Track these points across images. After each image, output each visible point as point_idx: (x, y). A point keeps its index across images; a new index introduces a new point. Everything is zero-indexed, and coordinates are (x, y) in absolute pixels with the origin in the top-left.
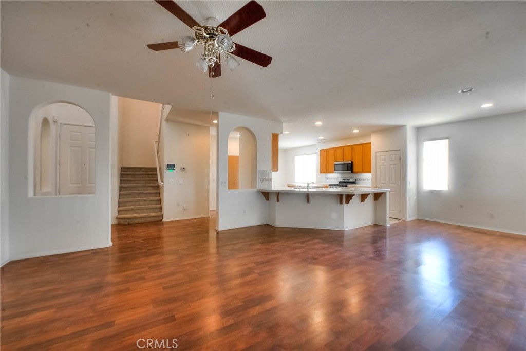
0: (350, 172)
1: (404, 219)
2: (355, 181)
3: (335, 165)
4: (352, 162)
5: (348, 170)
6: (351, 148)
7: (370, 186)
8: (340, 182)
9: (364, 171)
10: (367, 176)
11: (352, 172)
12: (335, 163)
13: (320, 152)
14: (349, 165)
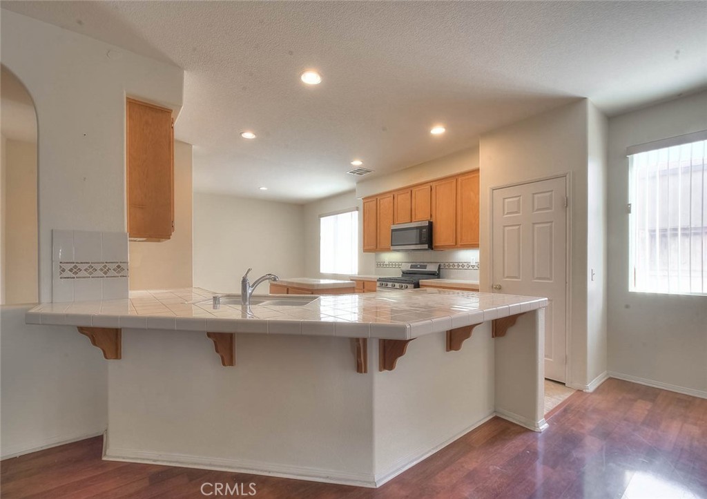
0: (426, 246)
1: (577, 385)
2: (439, 268)
3: (393, 230)
4: (431, 224)
5: (421, 243)
6: (428, 187)
7: (477, 282)
8: (405, 273)
9: (459, 243)
10: (470, 256)
11: (431, 247)
12: (394, 227)
13: (364, 203)
14: (424, 230)
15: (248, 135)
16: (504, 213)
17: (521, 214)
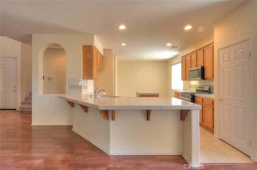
2: (209, 89)
4: (203, 67)
6: (202, 50)
11: (204, 78)
13: (181, 59)
14: (200, 71)
15: (123, 44)
16: (223, 61)
17: (230, 62)
